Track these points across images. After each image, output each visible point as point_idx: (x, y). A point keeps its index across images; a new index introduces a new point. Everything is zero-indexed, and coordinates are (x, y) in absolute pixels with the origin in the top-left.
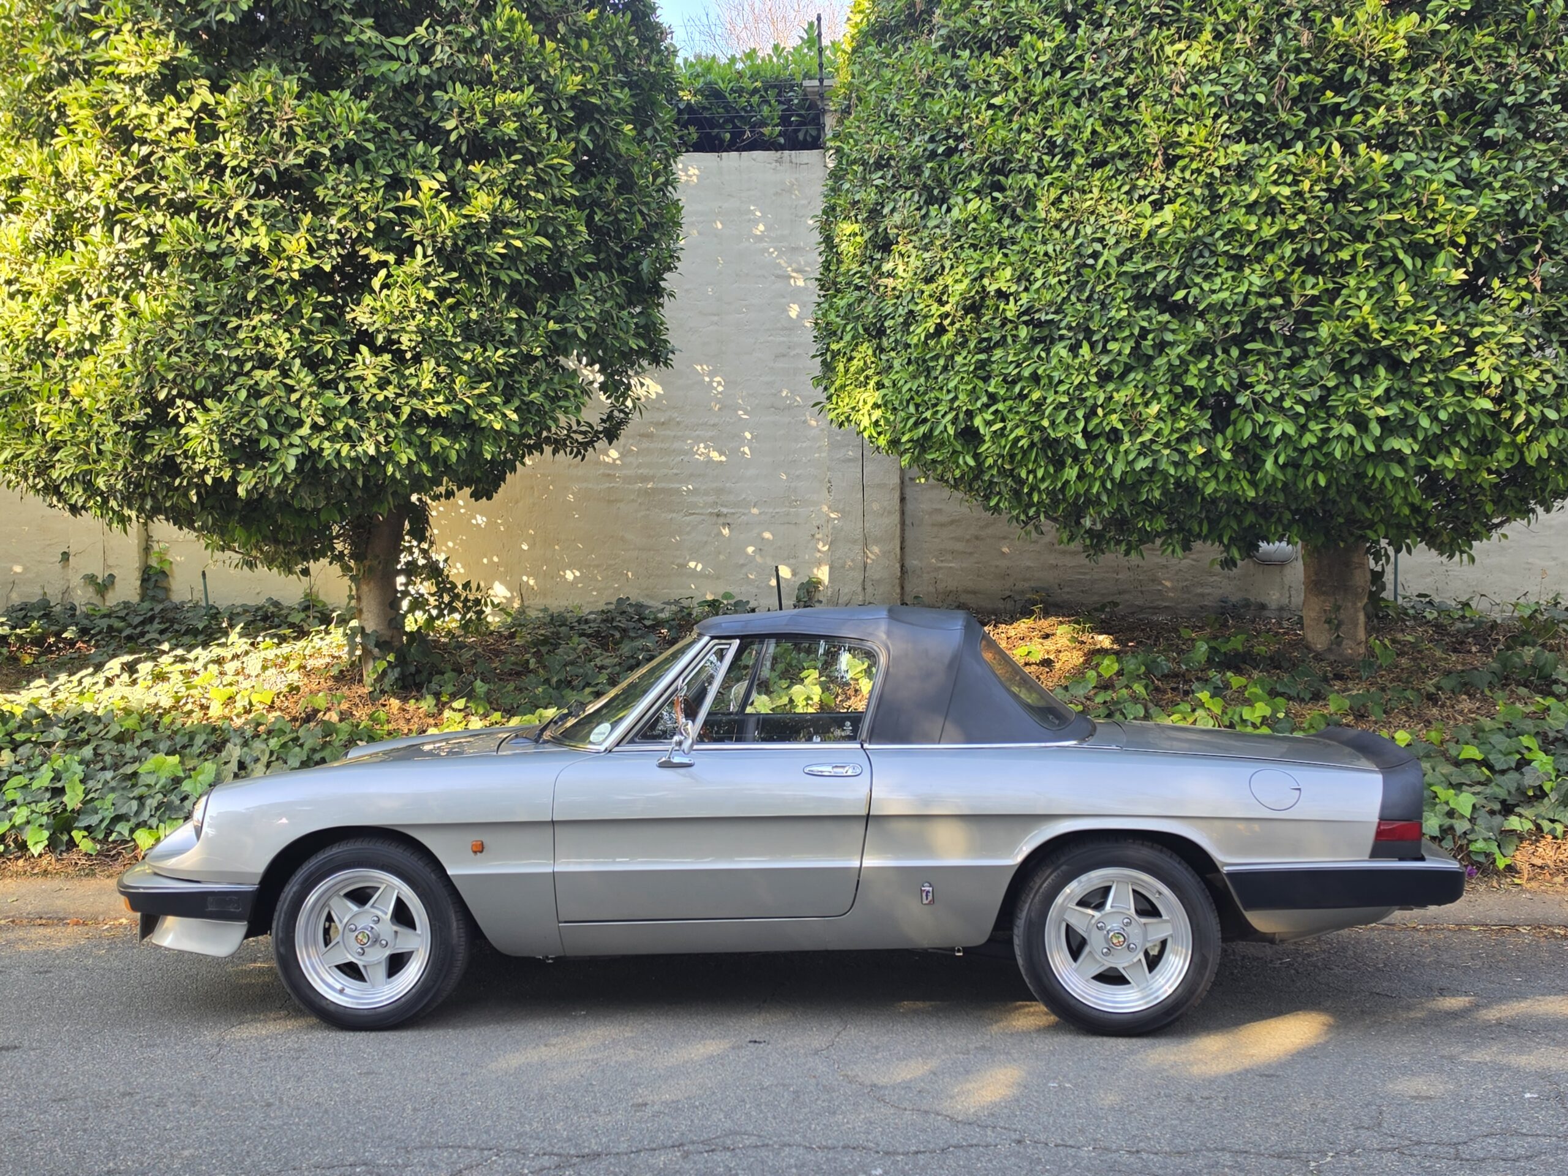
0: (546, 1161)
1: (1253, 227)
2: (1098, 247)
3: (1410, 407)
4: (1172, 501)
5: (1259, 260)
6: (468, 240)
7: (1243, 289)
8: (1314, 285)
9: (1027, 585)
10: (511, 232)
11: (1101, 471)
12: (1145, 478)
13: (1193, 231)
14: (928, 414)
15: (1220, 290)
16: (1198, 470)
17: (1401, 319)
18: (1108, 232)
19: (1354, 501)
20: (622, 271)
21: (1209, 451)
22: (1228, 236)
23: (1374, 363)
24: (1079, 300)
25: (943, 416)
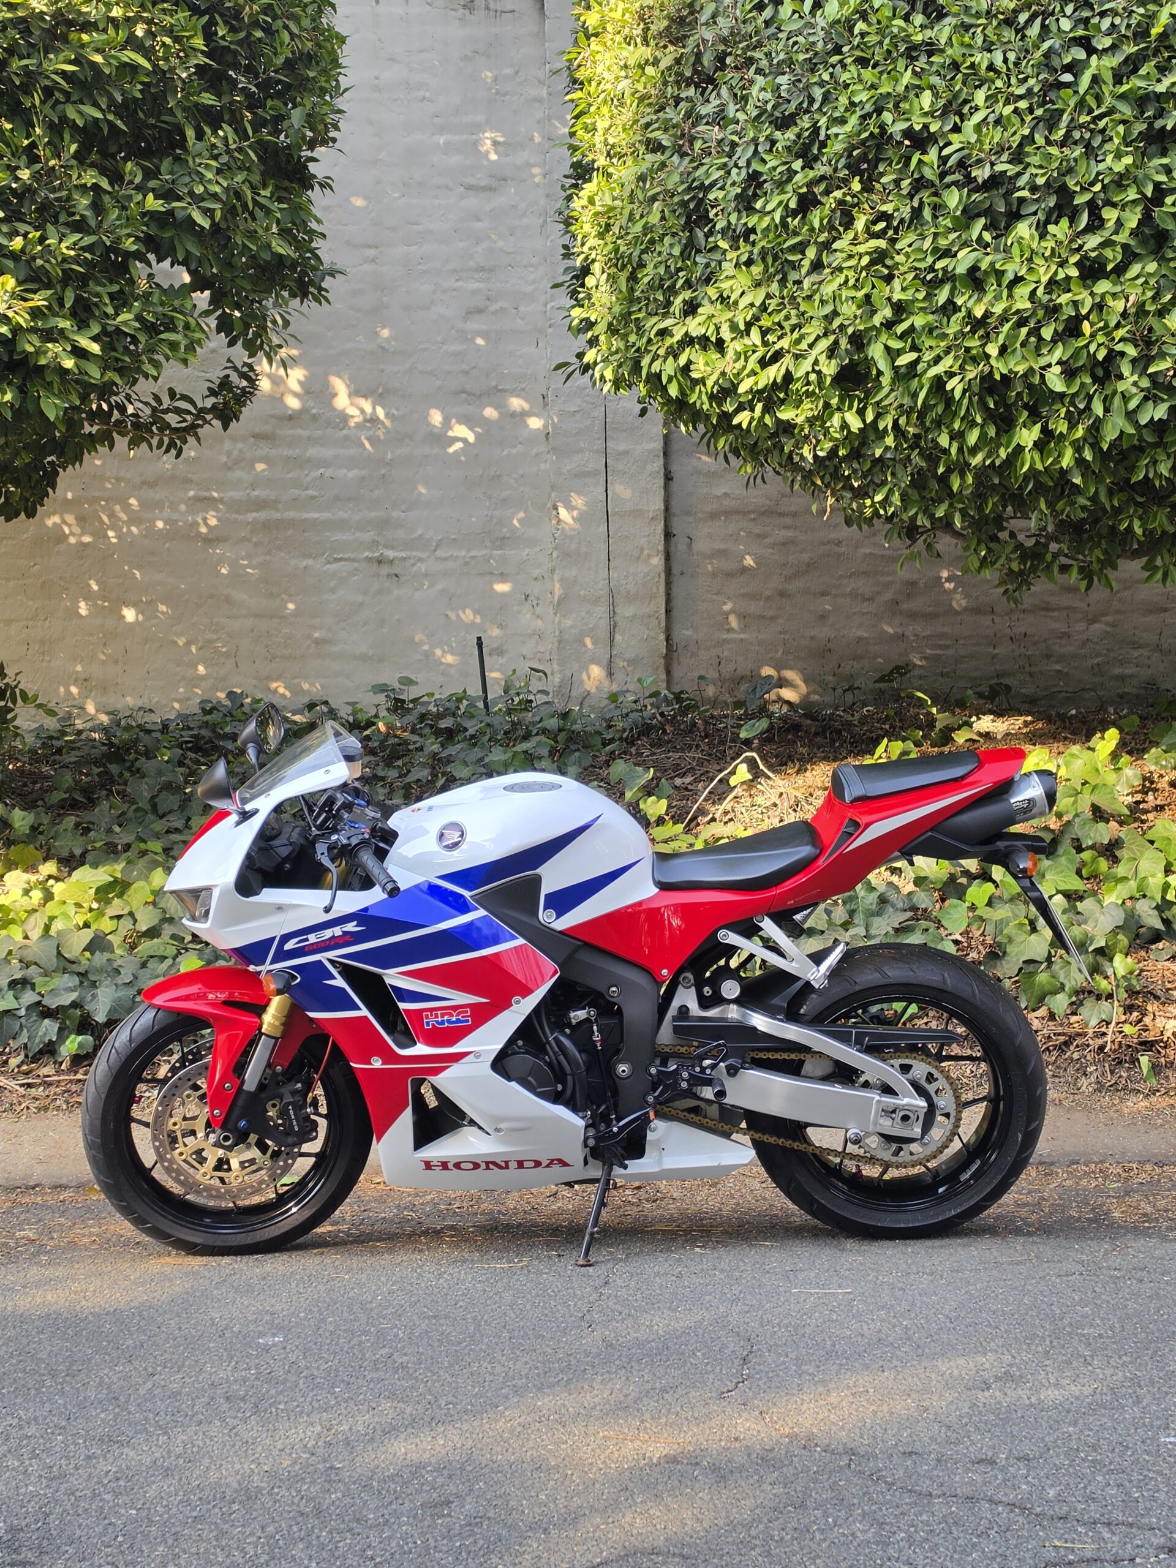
25: (811, 346)
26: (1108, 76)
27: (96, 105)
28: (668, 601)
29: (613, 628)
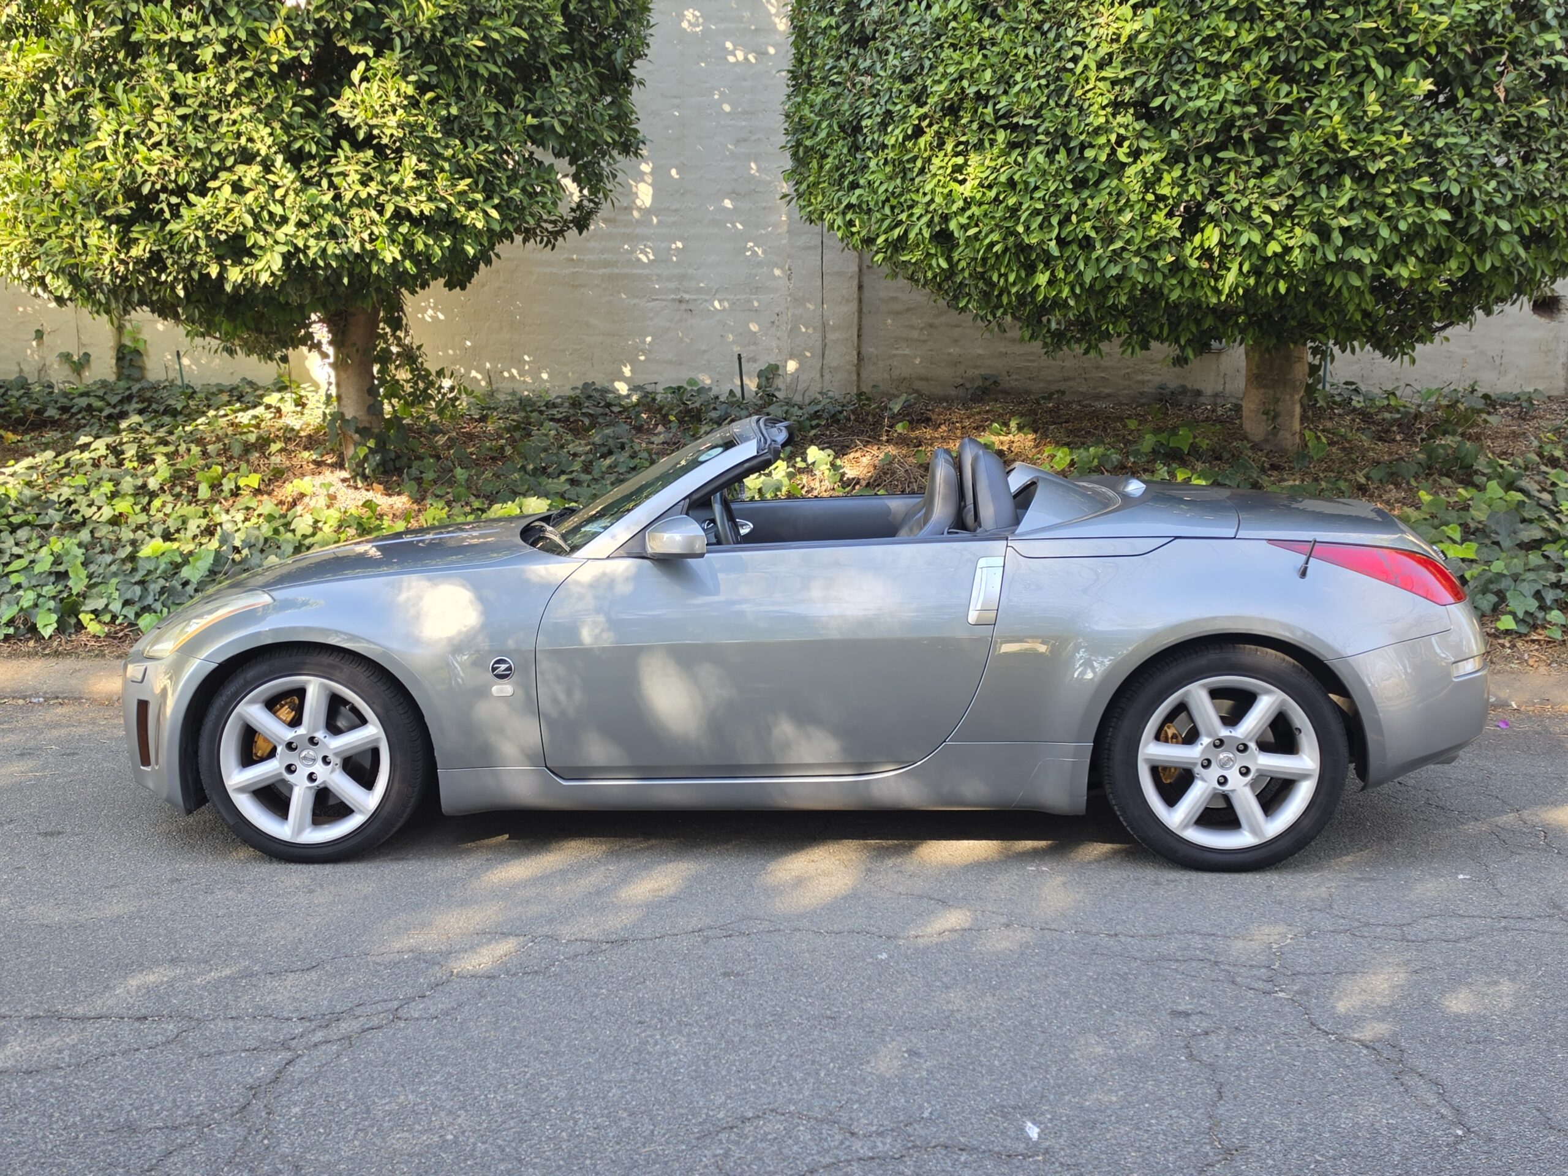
0: (578, 947)
1: (1232, 34)
2: (1078, 50)
3: (1371, 217)
4: (1137, 306)
5: (1236, 67)
6: (445, 32)
7: (1219, 97)
8: (1286, 94)
9: (977, 372)
10: (489, 23)
11: (1072, 277)
12: (1114, 284)
13: (1172, 37)
14: (903, 217)
15: (1197, 97)
16: (1165, 276)
17: (1369, 130)
18: (1089, 35)
19: (1310, 307)
20: (595, 60)
21: (1177, 259)
22: (1207, 42)
23: (1341, 173)
24: (1057, 105)
25: (918, 219)
26: (1093, 66)
27: (495, 63)
28: (859, 330)
29: (825, 346)
